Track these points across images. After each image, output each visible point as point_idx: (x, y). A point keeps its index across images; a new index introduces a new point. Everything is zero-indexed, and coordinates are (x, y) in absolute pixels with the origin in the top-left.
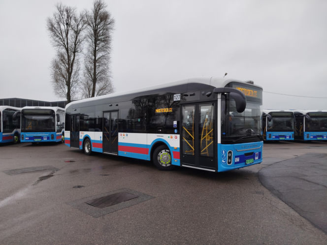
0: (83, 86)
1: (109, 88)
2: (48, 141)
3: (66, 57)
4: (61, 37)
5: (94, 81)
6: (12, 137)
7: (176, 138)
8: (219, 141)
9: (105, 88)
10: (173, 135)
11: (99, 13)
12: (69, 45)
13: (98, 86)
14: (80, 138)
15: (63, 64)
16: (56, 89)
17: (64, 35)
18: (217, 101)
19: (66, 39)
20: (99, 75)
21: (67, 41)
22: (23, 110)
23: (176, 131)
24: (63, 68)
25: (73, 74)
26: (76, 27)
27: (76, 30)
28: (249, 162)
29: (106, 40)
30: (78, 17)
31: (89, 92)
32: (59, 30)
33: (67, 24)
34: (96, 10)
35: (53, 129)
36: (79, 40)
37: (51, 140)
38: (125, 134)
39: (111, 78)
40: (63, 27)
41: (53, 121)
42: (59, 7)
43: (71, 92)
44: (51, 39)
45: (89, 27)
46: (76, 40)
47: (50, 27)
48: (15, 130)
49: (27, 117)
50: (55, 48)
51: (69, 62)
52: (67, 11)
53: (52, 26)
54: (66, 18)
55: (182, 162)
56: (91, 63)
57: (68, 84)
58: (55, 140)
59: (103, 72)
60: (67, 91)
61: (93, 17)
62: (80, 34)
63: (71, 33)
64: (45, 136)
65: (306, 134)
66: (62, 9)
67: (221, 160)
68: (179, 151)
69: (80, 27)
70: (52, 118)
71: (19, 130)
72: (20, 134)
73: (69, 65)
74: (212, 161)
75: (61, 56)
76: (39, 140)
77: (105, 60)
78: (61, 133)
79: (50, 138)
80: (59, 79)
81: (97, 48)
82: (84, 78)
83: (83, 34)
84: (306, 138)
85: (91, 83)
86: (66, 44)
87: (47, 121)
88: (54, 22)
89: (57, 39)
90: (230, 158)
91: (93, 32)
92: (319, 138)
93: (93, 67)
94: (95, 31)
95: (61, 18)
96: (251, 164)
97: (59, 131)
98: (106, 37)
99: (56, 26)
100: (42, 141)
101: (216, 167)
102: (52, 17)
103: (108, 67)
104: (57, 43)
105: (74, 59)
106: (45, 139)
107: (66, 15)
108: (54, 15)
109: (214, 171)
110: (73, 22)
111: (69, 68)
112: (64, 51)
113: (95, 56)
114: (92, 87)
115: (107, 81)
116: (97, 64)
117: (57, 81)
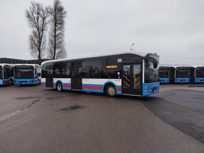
0: (48, 51)
1: (63, 52)
2: (30, 83)
3: (38, 34)
4: (35, 22)
5: (55, 48)
6: (8, 81)
7: (119, 81)
8: (143, 82)
9: (61, 52)
10: (118, 80)
11: (57, 7)
12: (39, 26)
13: (57, 51)
14: (54, 82)
15: (36, 38)
16: (32, 53)
17: (36, 20)
18: (142, 63)
19: (37, 23)
20: (58, 44)
21: (38, 24)
22: (15, 66)
23: (119, 77)
24: (36, 40)
25: (42, 44)
26: (43, 15)
27: (43, 17)
28: (155, 91)
29: (62, 23)
30: (44, 9)
31: (52, 55)
32: (33, 17)
33: (38, 13)
34: (55, 5)
35: (33, 77)
36: (45, 23)
37: (32, 83)
38: (87, 79)
39: (65, 47)
40: (35, 15)
41: (33, 72)
42: (33, 3)
43: (41, 55)
44: (28, 23)
45: (51, 15)
46: (43, 23)
47: (27, 15)
48: (10, 78)
49: (17, 70)
50: (31, 28)
51: (39, 36)
52: (37, 5)
53: (29, 14)
54: (37, 10)
55: (122, 93)
56: (53, 37)
57: (39, 50)
58: (34, 83)
59: (60, 42)
60: (38, 54)
61: (54, 10)
62: (46, 19)
63: (40, 19)
64: (28, 81)
65: (176, 79)
66: (34, 4)
67: (144, 90)
68: (121, 87)
69: (46, 15)
70: (32, 70)
71: (13, 78)
72: (14, 80)
73: (39, 38)
74: (140, 91)
75: (35, 33)
76: (25, 83)
77: (61, 36)
78: (37, 79)
79: (31, 82)
80: (34, 47)
81: (56, 28)
82: (49, 46)
83: (48, 19)
84: (176, 82)
85: (53, 49)
86: (37, 26)
87: (29, 72)
88: (30, 12)
89: (32, 22)
90: (148, 89)
91: (53, 18)
92: (183, 81)
93: (54, 40)
94: (55, 17)
95: (34, 9)
96: (155, 93)
97: (36, 78)
98: (62, 22)
99: (31, 14)
100: (27, 84)
101: (142, 94)
102: (28, 9)
103: (63, 39)
104: (32, 25)
105: (42, 35)
106: (28, 83)
107: (37, 8)
108: (30, 8)
109: (141, 96)
110: (41, 12)
111: (39, 40)
112: (36, 30)
113: (55, 33)
114: (53, 52)
115: (63, 48)
116: (56, 38)
117: (32, 48)
